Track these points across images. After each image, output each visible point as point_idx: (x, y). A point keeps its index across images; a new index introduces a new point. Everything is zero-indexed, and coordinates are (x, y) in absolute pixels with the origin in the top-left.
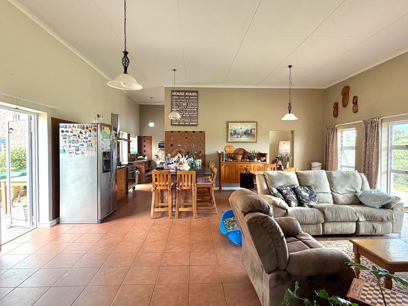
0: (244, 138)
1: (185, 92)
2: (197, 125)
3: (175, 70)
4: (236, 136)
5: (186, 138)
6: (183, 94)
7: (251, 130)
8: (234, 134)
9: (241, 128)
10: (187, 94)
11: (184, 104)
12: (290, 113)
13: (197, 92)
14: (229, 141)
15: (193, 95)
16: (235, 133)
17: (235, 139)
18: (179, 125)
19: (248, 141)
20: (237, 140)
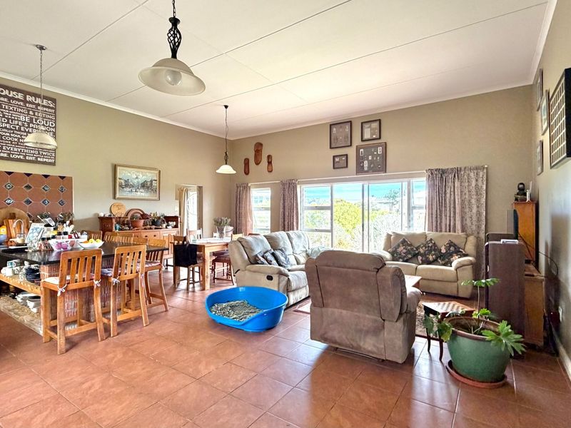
0: (142, 194)
1: (25, 93)
2: (54, 164)
3: (42, 48)
4: (128, 189)
5: (28, 187)
6: (20, 96)
7: (151, 181)
8: (127, 186)
9: (137, 178)
10: (29, 98)
11: (22, 118)
12: (226, 164)
13: (54, 101)
14: (118, 196)
15: (45, 103)
16: (127, 184)
17: (126, 193)
18: (8, 159)
19: (146, 198)
20: (130, 195)
